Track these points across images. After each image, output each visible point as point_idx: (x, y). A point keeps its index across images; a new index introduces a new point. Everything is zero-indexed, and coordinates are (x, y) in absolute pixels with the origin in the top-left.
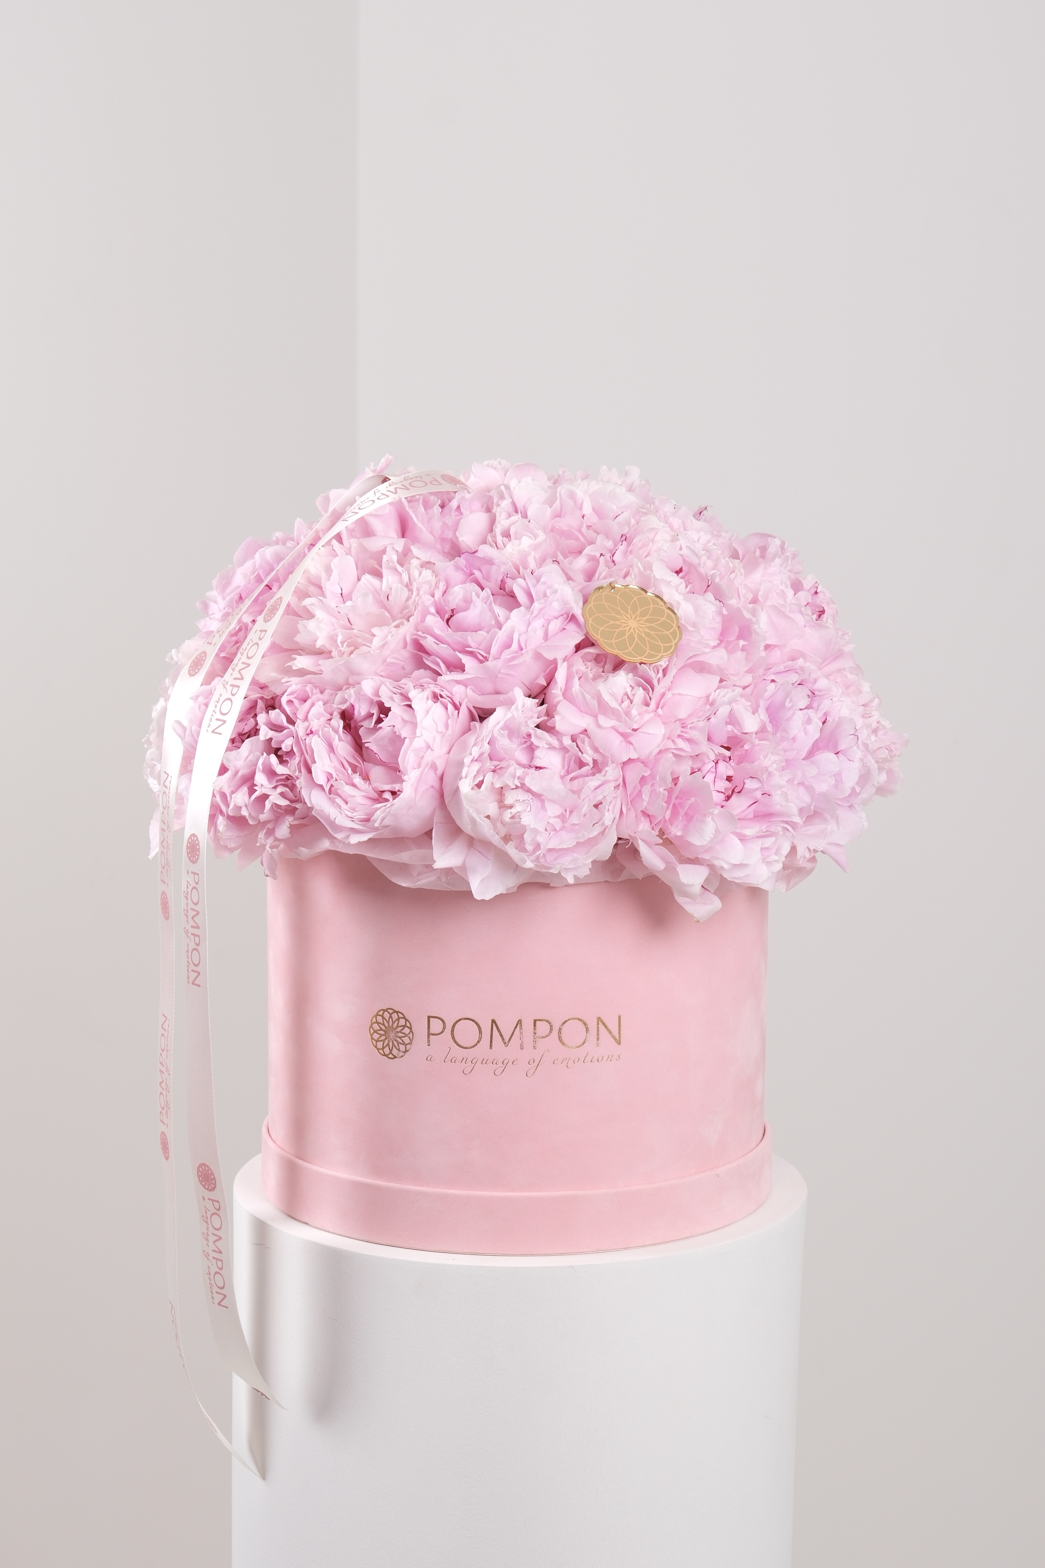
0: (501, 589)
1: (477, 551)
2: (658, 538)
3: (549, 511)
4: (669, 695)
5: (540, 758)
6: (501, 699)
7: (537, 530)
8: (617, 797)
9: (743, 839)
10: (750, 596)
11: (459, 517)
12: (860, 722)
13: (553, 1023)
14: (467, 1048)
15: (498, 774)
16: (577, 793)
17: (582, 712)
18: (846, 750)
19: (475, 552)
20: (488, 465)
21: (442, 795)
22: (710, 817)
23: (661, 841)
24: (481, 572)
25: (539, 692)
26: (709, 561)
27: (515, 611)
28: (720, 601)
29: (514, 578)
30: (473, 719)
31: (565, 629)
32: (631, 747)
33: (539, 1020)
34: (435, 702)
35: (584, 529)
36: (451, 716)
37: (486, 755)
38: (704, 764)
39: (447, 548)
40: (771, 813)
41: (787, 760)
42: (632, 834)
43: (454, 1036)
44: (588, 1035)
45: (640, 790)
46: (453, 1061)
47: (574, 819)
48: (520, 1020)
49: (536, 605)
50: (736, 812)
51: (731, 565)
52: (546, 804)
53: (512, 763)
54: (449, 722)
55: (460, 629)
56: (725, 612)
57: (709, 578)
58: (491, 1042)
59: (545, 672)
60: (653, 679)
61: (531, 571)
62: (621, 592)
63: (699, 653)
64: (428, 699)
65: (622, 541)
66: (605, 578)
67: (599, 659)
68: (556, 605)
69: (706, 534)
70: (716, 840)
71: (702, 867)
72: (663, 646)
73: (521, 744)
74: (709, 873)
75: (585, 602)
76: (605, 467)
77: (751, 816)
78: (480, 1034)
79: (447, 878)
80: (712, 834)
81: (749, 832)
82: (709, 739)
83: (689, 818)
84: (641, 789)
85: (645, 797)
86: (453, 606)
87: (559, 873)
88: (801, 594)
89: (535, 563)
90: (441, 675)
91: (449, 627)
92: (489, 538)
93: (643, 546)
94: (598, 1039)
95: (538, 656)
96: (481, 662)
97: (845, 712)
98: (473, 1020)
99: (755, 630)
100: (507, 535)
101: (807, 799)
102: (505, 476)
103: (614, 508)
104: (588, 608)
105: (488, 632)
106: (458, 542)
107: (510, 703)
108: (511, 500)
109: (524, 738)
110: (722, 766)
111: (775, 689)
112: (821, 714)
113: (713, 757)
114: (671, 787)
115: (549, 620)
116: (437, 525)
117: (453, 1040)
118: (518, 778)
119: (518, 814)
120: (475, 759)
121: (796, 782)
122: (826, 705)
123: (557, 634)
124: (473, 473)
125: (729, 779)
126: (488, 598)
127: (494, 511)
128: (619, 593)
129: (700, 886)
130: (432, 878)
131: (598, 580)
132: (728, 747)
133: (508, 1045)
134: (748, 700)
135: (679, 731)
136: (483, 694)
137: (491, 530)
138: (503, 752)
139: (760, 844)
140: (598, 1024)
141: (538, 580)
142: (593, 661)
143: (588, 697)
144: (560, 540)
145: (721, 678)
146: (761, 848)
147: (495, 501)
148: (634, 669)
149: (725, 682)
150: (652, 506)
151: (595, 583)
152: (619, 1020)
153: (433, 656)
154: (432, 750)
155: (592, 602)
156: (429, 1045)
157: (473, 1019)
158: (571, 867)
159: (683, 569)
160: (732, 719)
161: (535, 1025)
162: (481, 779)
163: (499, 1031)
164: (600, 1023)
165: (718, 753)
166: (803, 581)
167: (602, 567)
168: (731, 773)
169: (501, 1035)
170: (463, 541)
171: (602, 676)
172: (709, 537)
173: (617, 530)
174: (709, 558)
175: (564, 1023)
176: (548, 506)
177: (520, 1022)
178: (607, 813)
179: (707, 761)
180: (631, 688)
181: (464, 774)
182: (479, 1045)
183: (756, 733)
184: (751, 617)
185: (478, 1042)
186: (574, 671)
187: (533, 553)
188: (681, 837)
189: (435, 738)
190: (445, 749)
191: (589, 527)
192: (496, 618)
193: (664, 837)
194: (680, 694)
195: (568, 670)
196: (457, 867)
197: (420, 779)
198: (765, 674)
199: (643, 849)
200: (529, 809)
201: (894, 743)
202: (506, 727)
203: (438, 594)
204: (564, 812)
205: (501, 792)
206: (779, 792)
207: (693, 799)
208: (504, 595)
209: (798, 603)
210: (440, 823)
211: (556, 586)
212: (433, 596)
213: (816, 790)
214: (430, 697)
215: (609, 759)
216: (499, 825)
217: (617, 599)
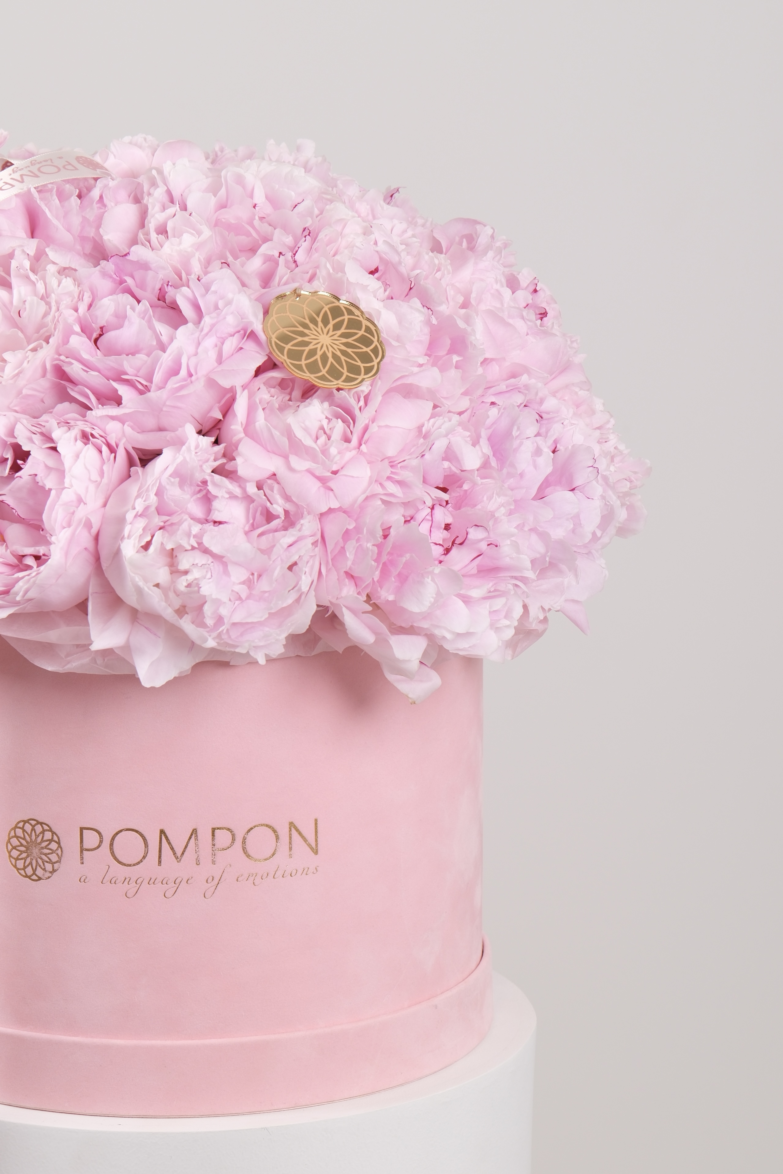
0: (159, 300)
1: (128, 253)
2: (347, 231)
3: (213, 201)
4: (374, 428)
5: (219, 511)
6: (168, 438)
7: (201, 225)
8: (315, 555)
9: (467, 600)
10: (461, 299)
11: (102, 211)
12: (597, 449)
13: (236, 832)
14: (130, 865)
15: (168, 532)
16: (267, 552)
17: (269, 451)
18: (584, 485)
19: (126, 255)
20: (130, 143)
21: (97, 558)
22: (430, 577)
23: (370, 608)
24: (134, 279)
25: (211, 426)
26: (409, 257)
27: (182, 329)
28: (428, 309)
29: (176, 287)
30: (131, 463)
31: (241, 348)
32: (331, 493)
33: (218, 828)
34: (86, 444)
35: (257, 222)
36: (106, 461)
37: (153, 509)
38: (418, 510)
39: (88, 248)
40: (497, 567)
41: (515, 501)
42: (334, 601)
43: (113, 851)
44: (278, 844)
45: (342, 545)
46: (113, 881)
47: (264, 585)
48: (196, 829)
49: (207, 320)
50: (456, 568)
51: (436, 261)
52: (230, 568)
53: (185, 518)
54: (105, 468)
55: (112, 351)
56: (434, 321)
57: (412, 279)
58: (160, 857)
59: (219, 402)
60: (354, 408)
61: (197, 277)
62: (309, 300)
63: (407, 374)
64: (76, 440)
65: (305, 237)
66: (286, 283)
67: (283, 385)
68: (231, 320)
69: (401, 223)
70: (436, 605)
71: (419, 637)
72: (364, 367)
73: (194, 494)
74: (428, 645)
75: (266, 312)
76: (272, 141)
77: (475, 571)
78: (145, 847)
79: (104, 660)
80: (432, 597)
81: (476, 593)
82: (425, 481)
83: (403, 579)
84: (344, 545)
85: (350, 555)
86: (102, 323)
87: (248, 652)
88: (520, 293)
89: (200, 267)
90: (92, 410)
91: (98, 348)
92: (141, 236)
93: (330, 242)
94: (291, 849)
95: (211, 383)
96: (141, 393)
97: (578, 439)
98: (137, 831)
99: (471, 343)
100: (162, 231)
101: (542, 549)
102: (153, 155)
103: (293, 195)
104: (270, 322)
105: (148, 355)
106: (103, 243)
107: (179, 443)
108: (166, 188)
109: (198, 486)
110: (439, 512)
111: (498, 414)
112: (550, 442)
113: (429, 503)
114: (381, 542)
115: (222, 338)
116: (76, 221)
117: (112, 855)
118: (195, 536)
119: (195, 582)
120: (139, 514)
121: (526, 529)
122: (556, 430)
123: (232, 355)
124: (112, 153)
125: (447, 527)
126: (146, 312)
127: (145, 201)
128: (306, 302)
129: (417, 662)
130: (86, 660)
131: (278, 286)
132: (444, 488)
133: (180, 860)
134: (466, 429)
135: (388, 472)
136: (143, 432)
137: (142, 224)
138: (173, 505)
139: (488, 606)
140: (290, 830)
141: (207, 289)
142: (277, 387)
143: (276, 433)
144: (228, 236)
145: (434, 404)
146: (490, 612)
147: (146, 189)
148: (329, 397)
149: (439, 408)
150: (335, 189)
151: (276, 290)
152: (316, 824)
153: (80, 386)
154: (85, 504)
155: (274, 314)
156: (82, 863)
157: (137, 829)
158: (261, 644)
159: (380, 268)
160: (449, 455)
161: (213, 835)
162: (149, 539)
163: (169, 843)
164: (293, 829)
165: (435, 497)
166: (518, 276)
167: (282, 269)
168: (449, 520)
169: (172, 849)
170: (109, 240)
171: (290, 406)
172: (404, 225)
173: (297, 223)
174: (408, 254)
175: (249, 831)
176: (211, 194)
177: (194, 832)
178: (303, 577)
179: (421, 506)
180: (327, 420)
181: (126, 532)
182: (145, 861)
183: (478, 470)
184: (466, 326)
185: (144, 857)
186: (258, 402)
187: (197, 254)
188: (394, 602)
189: (87, 488)
190: (100, 502)
191: (262, 219)
192: (157, 337)
193: (371, 602)
194: (387, 426)
195: (249, 399)
196: (119, 648)
197: (71, 541)
198: (483, 395)
199: (349, 619)
200: (209, 576)
201: (635, 473)
202: (176, 474)
203: (82, 308)
204: (251, 577)
205: (172, 555)
206: (508, 542)
207: (408, 556)
208: (163, 307)
209: (517, 306)
210: (96, 593)
211: (230, 296)
212: (76, 310)
213: (552, 537)
214: (78, 437)
215: (305, 510)
216: (171, 595)
217: (304, 309)
